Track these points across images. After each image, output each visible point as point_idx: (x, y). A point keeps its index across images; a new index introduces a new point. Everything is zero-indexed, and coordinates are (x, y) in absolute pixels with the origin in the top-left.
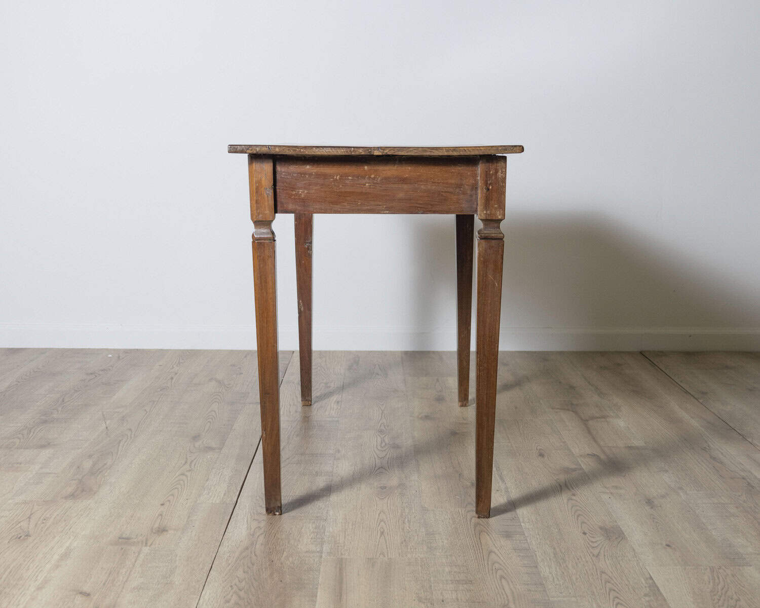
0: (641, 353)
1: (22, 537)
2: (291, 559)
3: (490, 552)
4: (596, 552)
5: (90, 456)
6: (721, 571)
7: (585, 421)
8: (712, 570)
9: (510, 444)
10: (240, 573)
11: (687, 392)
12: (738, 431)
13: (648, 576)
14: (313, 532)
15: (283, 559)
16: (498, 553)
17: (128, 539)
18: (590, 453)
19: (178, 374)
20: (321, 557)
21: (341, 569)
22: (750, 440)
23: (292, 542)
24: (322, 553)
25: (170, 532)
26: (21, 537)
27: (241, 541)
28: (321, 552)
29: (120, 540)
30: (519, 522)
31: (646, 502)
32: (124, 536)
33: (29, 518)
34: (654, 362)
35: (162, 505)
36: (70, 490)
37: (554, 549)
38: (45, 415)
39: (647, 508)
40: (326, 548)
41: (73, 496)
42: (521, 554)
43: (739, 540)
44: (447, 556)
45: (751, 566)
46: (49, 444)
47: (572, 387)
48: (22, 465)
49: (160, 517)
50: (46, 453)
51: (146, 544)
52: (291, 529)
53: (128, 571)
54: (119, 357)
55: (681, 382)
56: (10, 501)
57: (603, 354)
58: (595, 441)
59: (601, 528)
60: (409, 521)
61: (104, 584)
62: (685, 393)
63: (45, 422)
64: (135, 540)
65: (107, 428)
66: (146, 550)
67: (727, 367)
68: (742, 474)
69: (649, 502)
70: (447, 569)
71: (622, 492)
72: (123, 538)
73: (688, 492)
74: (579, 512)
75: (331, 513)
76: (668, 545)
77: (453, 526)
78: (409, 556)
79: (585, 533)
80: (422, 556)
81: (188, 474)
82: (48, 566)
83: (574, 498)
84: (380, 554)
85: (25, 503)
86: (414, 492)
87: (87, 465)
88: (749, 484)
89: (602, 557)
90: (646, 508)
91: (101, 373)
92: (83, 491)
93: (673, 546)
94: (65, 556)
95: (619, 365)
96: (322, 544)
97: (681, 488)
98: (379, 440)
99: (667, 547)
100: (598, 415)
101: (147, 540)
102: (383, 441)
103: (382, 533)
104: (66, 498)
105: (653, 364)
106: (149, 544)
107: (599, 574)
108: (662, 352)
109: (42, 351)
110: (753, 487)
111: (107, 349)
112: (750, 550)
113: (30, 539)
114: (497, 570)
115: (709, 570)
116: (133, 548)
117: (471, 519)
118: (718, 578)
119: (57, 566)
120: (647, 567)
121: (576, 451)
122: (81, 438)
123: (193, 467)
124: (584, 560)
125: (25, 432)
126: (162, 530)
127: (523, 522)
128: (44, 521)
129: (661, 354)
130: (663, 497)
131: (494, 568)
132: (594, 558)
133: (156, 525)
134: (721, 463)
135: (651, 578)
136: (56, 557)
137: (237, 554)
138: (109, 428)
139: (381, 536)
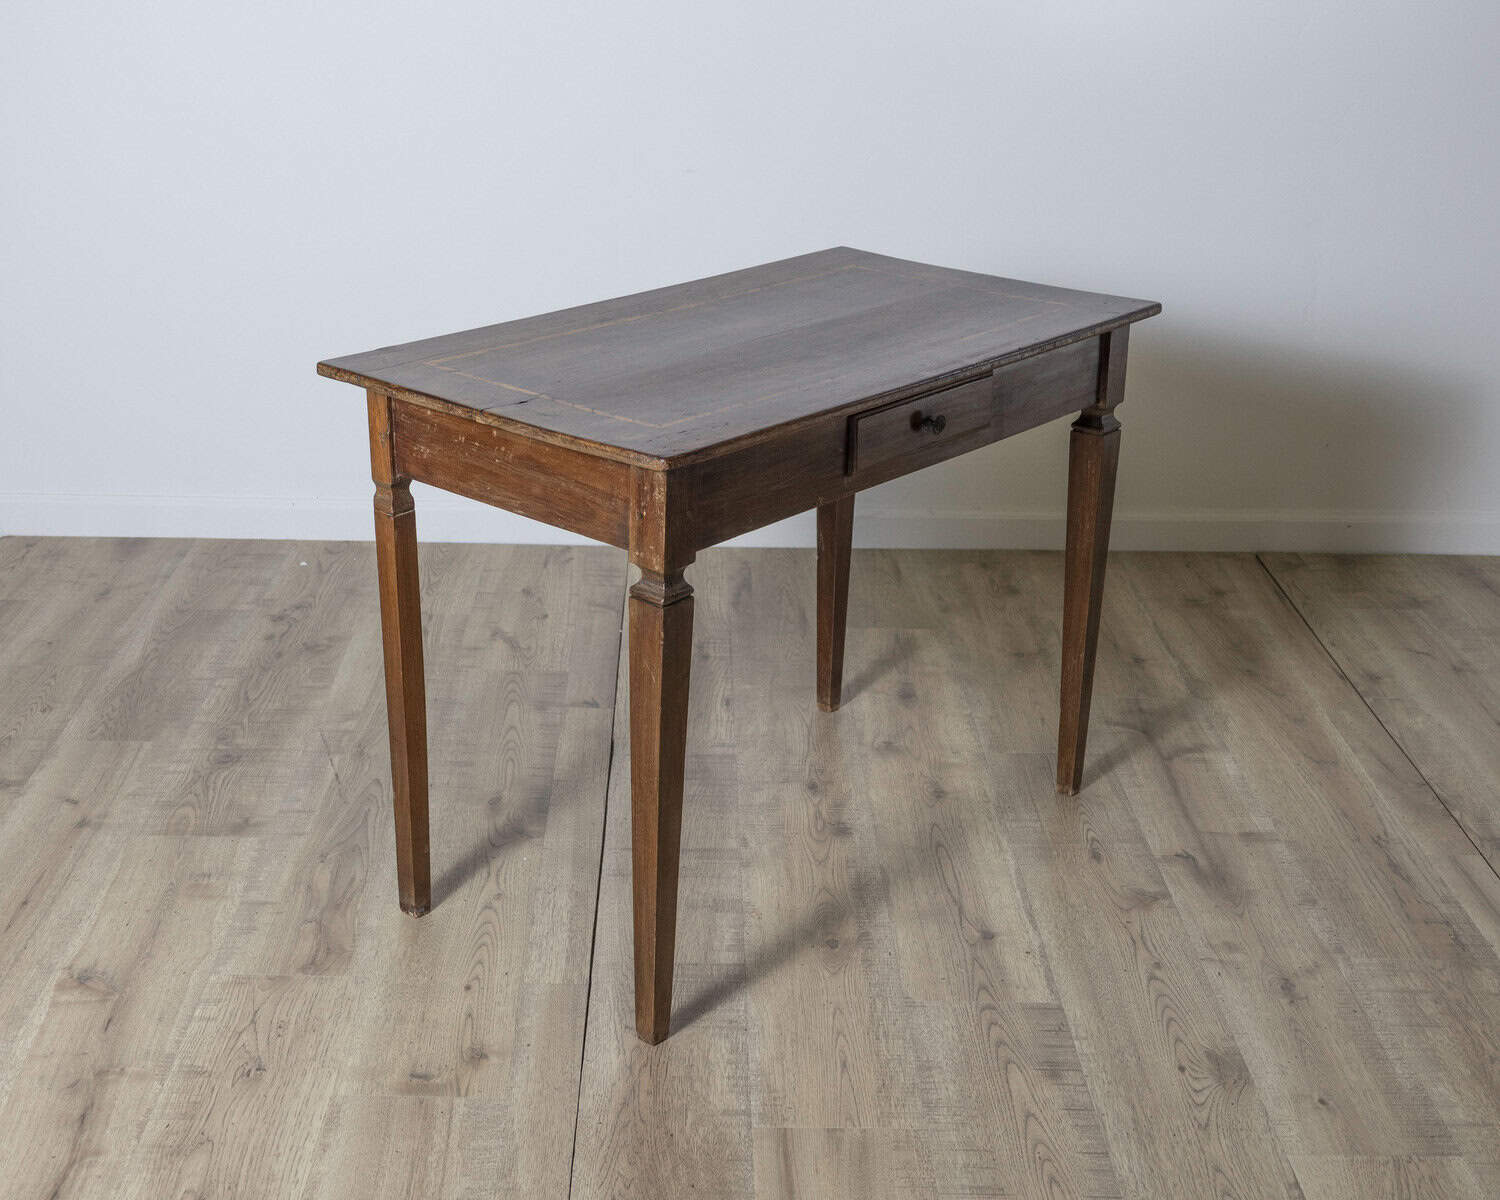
0: (1259, 558)
1: (253, 1072)
2: (701, 1131)
3: (1029, 1115)
4: (1203, 1115)
5: (323, 857)
6: (1412, 1167)
7: (1166, 759)
8: (1397, 1162)
9: (1038, 825)
10: (623, 1166)
11: (1343, 677)
12: (1437, 790)
13: (1292, 1180)
14: (729, 1062)
15: (687, 1129)
16: (1041, 1119)
17: (425, 1077)
18: (1180, 852)
19: (434, 619)
20: (749, 1126)
21: (786, 1156)
22: (1457, 815)
23: (697, 1085)
24: (749, 1116)
25: (494, 1059)
26: (250, 1071)
27: (614, 1085)
28: (748, 1113)
29: (415, 1081)
30: (1071, 1038)
31: (1282, 988)
32: (420, 1071)
33: (253, 1022)
34: (1281, 584)
35: (468, 988)
36: (306, 948)
37: (1133, 1107)
38: (224, 739)
39: (1284, 1001)
40: (755, 1104)
41: (313, 966)
42: (1081, 1123)
43: (1441, 1089)
44: (956, 1124)
45: (1460, 1155)
46: (247, 821)
47: (1138, 661)
48: (213, 880)
49: (470, 1020)
50: (248, 845)
51: (459, 1090)
52: (691, 1051)
53: (439, 1158)
54: (320, 565)
55: (1333, 645)
56: (213, 978)
57: (1188, 558)
58: (1187, 816)
59: (1209, 1055)
60: (886, 1035)
61: (408, 1192)
62: (1341, 677)
63: (227, 760)
64: (438, 1081)
65: (337, 775)
66: (460, 1103)
67: (1416, 603)
68: (1444, 909)
69: (1287, 986)
70: (961, 1158)
71: (1239, 957)
72: (420, 1077)
73: (1352, 959)
74: (1169, 1013)
75: (753, 1011)
76: (1322, 1101)
77: (961, 1047)
78: (895, 1124)
79: (1182, 1069)
80: (916, 1125)
81: (497, 904)
82: (310, 1146)
83: (1158, 973)
84: (846, 1119)
85: (239, 981)
86: (886, 955)
87: (323, 878)
88: (1456, 938)
89: (1213, 1127)
90: (1282, 1001)
91: (296, 614)
92: (329, 951)
93: (1331, 1103)
94: (332, 1121)
95: (1219, 593)
96: (748, 1094)
97: (1340, 950)
98: (812, 811)
99: (1321, 1106)
100: (1187, 743)
101: (457, 1080)
102: (818, 815)
103: (844, 1065)
104: (304, 969)
105: (1281, 593)
106: (463, 1092)
107: (1211, 1174)
108: (1295, 555)
109: (179, 548)
110: (1464, 947)
111: (294, 543)
112: (1460, 1115)
113: (268, 1076)
114: (1043, 1161)
115: (1391, 1165)
116: (439, 1100)
117: (989, 1029)
118: (1408, 1185)
119: (324, 1148)
120: (1290, 1157)
121: (1156, 846)
122: (298, 806)
123: (502, 886)
124: (1184, 1137)
125: (198, 787)
126: (477, 1056)
127: (1077, 1038)
128: (280, 1031)
129: (1294, 561)
130: (1310, 972)
131: (1037, 1156)
132: (1200, 1133)
133: (467, 1045)
134: (1408, 879)
135: (1297, 1184)
136: (318, 1124)
137: (611, 1117)
138: (341, 778)
139: (842, 1072)
